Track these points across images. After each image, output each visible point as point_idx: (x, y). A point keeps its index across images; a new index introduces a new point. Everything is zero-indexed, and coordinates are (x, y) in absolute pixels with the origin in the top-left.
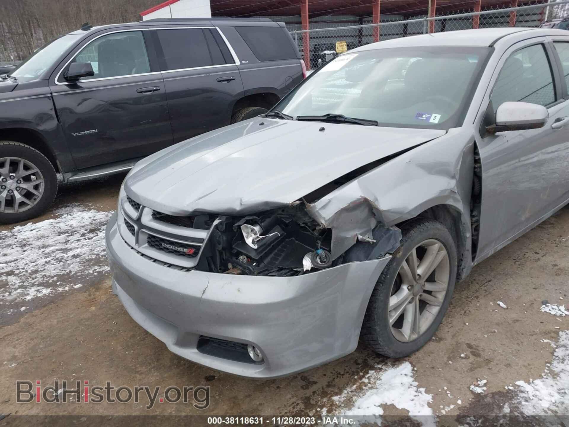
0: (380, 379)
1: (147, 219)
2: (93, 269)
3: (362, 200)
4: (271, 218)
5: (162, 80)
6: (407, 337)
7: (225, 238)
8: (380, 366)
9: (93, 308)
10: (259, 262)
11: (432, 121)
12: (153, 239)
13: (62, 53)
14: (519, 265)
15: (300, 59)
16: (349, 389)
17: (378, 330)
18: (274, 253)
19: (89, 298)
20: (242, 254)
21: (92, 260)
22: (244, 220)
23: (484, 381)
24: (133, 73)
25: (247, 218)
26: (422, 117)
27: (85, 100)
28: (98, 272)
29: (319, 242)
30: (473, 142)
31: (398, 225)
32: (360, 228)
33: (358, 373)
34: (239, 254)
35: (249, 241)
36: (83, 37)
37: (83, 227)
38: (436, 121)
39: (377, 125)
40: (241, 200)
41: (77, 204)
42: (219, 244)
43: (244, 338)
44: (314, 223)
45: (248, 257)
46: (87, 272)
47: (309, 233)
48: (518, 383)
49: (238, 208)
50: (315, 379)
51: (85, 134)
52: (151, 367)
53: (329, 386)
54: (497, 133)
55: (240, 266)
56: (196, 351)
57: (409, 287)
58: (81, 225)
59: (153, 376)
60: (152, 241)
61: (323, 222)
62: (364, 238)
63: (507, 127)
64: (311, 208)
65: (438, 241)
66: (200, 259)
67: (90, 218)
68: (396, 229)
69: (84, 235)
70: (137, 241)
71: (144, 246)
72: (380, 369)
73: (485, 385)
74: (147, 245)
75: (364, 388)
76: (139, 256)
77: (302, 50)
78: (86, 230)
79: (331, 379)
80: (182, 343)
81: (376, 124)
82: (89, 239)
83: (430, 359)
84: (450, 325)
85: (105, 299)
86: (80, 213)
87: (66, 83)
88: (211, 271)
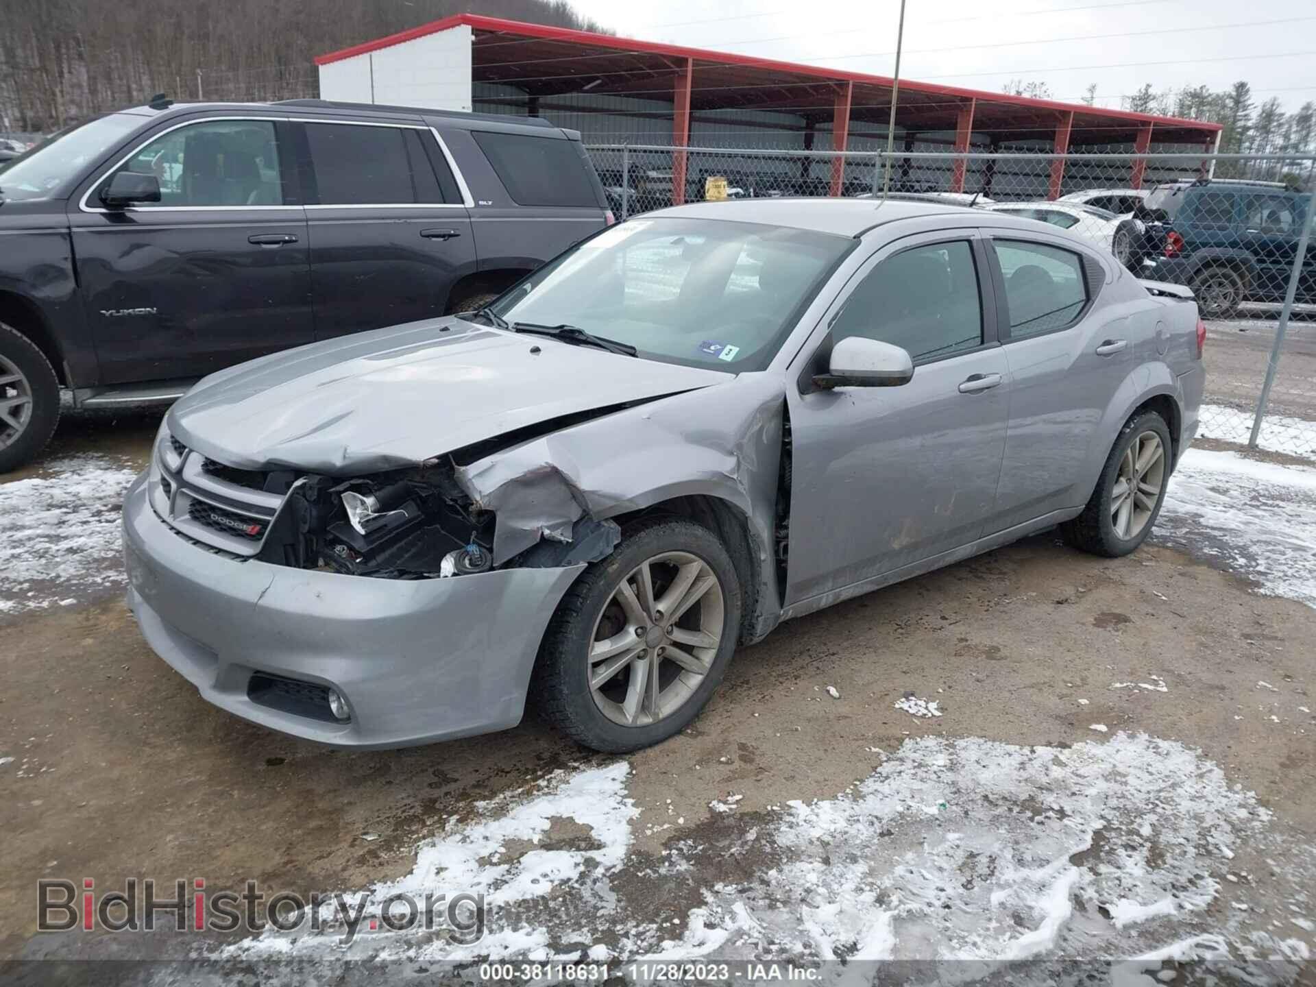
0: (568, 782)
1: (193, 472)
2: (103, 576)
3: (549, 469)
4: (396, 486)
5: (305, 224)
6: (630, 720)
7: (314, 513)
8: (576, 764)
9: (89, 641)
10: (368, 557)
11: (723, 356)
12: (198, 507)
13: (103, 149)
14: (902, 634)
15: (605, 208)
16: (508, 794)
17: (566, 691)
18: (398, 545)
19: (85, 623)
20: (341, 542)
21: (104, 559)
22: (346, 484)
23: (738, 797)
24: (249, 202)
25: (353, 482)
26: (709, 348)
27: (138, 246)
28: (113, 582)
29: (474, 533)
30: (781, 400)
31: (617, 519)
32: (551, 515)
33: (535, 771)
34: (337, 541)
35: (355, 522)
36: (150, 122)
37: (100, 499)
38: (729, 358)
39: (633, 355)
40: (346, 450)
41: (96, 455)
42: (305, 523)
43: (317, 674)
44: (467, 501)
45: (351, 548)
46: (90, 580)
47: (460, 517)
48: (791, 803)
49: (338, 461)
50: (456, 776)
51: (129, 314)
52: (174, 738)
53: (477, 785)
54: (837, 389)
55: (335, 561)
56: (246, 698)
57: (639, 631)
58: (97, 495)
59: (174, 751)
60: (197, 510)
61: (478, 498)
62: (554, 534)
63: (849, 379)
64: (461, 473)
65: (697, 558)
66: (266, 543)
67: (119, 483)
68: (613, 525)
69: (99, 513)
70: (172, 511)
71: (183, 518)
72: (575, 769)
73: (737, 802)
74: (188, 516)
75: (535, 792)
76: (172, 533)
77: (671, 179)
78: (105, 506)
79: (486, 776)
80: (223, 685)
81: (633, 351)
82: (107, 521)
83: (666, 760)
84: (725, 715)
85: (115, 628)
86: (99, 472)
87: (104, 210)
88: (288, 564)
